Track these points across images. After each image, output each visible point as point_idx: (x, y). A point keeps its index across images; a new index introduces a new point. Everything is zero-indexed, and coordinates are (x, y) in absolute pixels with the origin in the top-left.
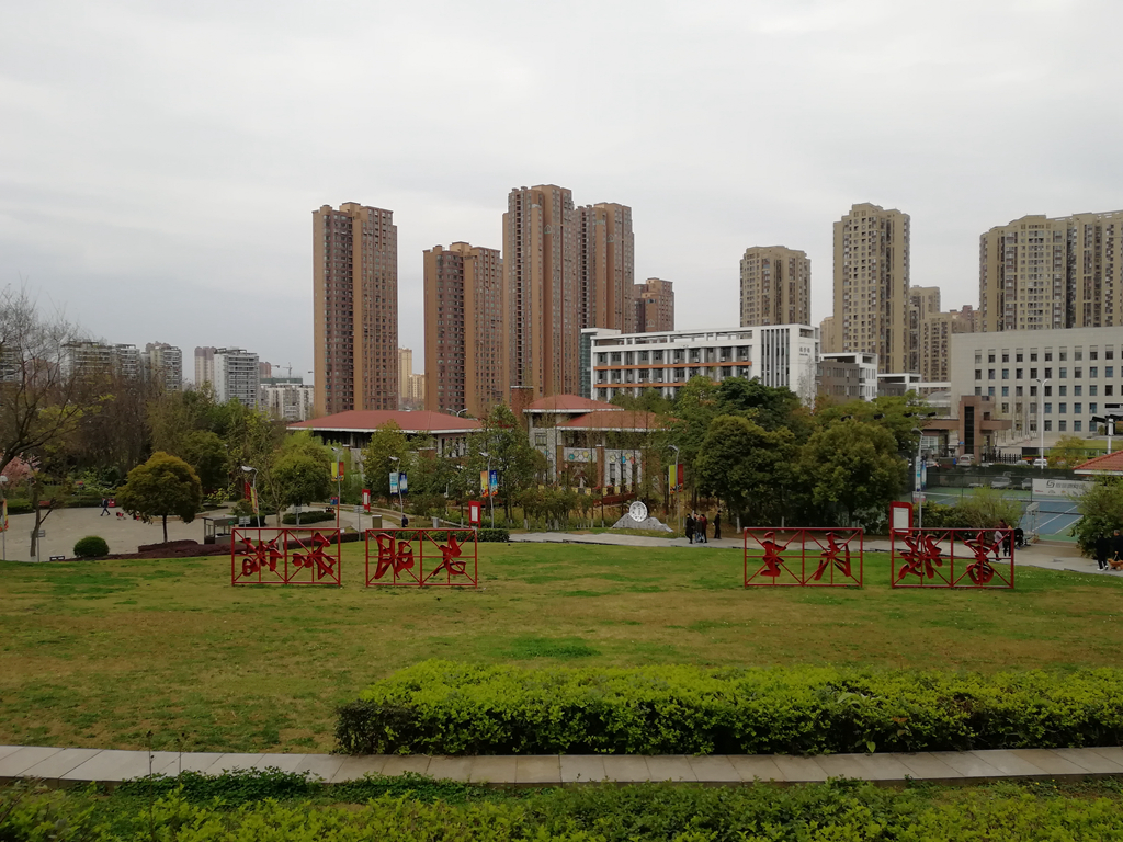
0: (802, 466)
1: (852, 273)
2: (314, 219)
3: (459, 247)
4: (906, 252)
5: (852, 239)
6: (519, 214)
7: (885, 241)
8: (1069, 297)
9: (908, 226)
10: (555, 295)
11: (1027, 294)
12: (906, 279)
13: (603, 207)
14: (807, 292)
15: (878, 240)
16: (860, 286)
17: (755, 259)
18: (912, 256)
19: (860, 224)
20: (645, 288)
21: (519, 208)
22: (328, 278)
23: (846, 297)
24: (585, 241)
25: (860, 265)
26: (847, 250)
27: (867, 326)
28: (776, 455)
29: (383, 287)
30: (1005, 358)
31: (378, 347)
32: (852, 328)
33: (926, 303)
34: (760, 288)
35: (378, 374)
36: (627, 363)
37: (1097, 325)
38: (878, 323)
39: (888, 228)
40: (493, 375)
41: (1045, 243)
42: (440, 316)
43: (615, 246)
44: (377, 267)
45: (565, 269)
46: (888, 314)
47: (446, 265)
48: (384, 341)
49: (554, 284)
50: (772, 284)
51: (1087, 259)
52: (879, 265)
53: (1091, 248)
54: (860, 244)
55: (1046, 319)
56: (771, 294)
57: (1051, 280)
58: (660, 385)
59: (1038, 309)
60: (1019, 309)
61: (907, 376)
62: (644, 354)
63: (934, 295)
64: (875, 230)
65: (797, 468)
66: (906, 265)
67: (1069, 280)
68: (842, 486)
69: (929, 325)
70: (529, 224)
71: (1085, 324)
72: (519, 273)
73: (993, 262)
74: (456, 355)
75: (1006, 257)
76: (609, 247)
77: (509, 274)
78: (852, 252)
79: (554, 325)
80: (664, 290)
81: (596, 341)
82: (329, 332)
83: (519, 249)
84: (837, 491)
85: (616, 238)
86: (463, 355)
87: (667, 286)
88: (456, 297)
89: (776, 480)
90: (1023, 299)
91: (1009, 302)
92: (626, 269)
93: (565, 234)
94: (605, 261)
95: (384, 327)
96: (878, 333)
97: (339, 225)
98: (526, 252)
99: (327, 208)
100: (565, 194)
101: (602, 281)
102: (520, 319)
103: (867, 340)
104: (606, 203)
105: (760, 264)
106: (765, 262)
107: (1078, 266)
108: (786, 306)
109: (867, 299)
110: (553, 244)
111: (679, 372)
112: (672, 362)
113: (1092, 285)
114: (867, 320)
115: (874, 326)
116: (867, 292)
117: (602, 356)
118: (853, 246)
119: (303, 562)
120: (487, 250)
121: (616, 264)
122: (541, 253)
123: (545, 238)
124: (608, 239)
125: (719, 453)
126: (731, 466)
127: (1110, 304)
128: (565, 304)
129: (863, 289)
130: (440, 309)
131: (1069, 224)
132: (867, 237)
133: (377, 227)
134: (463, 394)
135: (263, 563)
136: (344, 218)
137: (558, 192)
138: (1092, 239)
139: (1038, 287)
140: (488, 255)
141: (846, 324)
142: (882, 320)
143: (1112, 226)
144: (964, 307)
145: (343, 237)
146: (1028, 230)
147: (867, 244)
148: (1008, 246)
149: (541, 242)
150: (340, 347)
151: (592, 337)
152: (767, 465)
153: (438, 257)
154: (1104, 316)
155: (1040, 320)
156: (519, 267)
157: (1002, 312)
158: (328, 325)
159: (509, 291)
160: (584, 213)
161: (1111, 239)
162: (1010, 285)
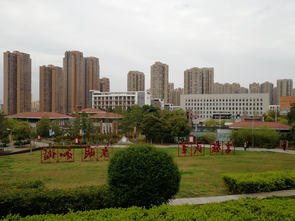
0: (168, 127)
1: (155, 79)
2: (4, 55)
3: (50, 66)
4: (168, 74)
5: (155, 70)
6: (68, 58)
7: (163, 71)
8: (203, 87)
9: (168, 68)
10: (78, 81)
11: (194, 86)
12: (168, 81)
13: (91, 58)
14: (144, 83)
15: (161, 71)
16: (157, 82)
17: (131, 74)
18: (169, 75)
19: (157, 67)
20: (102, 80)
21: (68, 57)
22: (9, 73)
23: (154, 85)
24: (86, 67)
25: (157, 77)
26: (154, 73)
27: (159, 92)
28: (161, 124)
29: (27, 76)
30: (192, 101)
31: (25, 93)
32: (155, 92)
33: (171, 86)
34: (132, 81)
35: (25, 101)
36: (102, 100)
37: (208, 94)
38: (161, 91)
39: (164, 68)
40: (60, 102)
41: (198, 74)
42: (45, 85)
43: (95, 68)
44: (25, 70)
45: (81, 74)
46: (163, 89)
47: (46, 71)
48: (27, 92)
49: (78, 78)
50: (135, 81)
51: (206, 78)
52: (161, 77)
53: (207, 76)
54: (157, 72)
55: (198, 92)
56: (135, 83)
57: (199, 82)
58: (111, 106)
59: (196, 89)
60: (193, 89)
61: (170, 105)
62: (107, 98)
63: (173, 85)
64: (161, 68)
65: (167, 128)
66: (168, 77)
67: (203, 83)
68: (178, 131)
69: (172, 92)
70: (71, 61)
71: (206, 93)
72: (68, 74)
73: (187, 78)
74: (49, 96)
75: (190, 77)
76: (93, 69)
77: (65, 74)
78: (155, 74)
79: (78, 89)
80: (107, 81)
81: (94, 94)
82: (9, 89)
83: (68, 68)
84: (177, 133)
85: (95, 66)
86: (51, 96)
87: (108, 80)
88: (49, 80)
89: (161, 130)
90: (193, 87)
91: (190, 87)
92: (97, 75)
93: (81, 64)
94: (92, 72)
95: (27, 88)
96: (161, 94)
97: (13, 57)
98: (70, 69)
99: (8, 52)
100: (81, 54)
101: (91, 78)
102: (68, 87)
103: (159, 96)
104: (92, 57)
105: (132, 75)
106: (134, 75)
107: (204, 80)
108: (139, 86)
109: (159, 85)
110: (78, 67)
111: (116, 102)
112: (114, 100)
113: (207, 84)
114: (159, 90)
115: (160, 92)
116: (159, 84)
117: (95, 98)
118: (155, 72)
119: (63, 156)
120: (59, 67)
121: (95, 73)
122: (74, 69)
123: (75, 65)
124: (93, 66)
125: (147, 124)
126: (150, 127)
127: (211, 89)
128: (81, 83)
129: (158, 83)
130: (45, 83)
131: (203, 70)
132: (159, 70)
133: (25, 59)
134: (51, 107)
135: (51, 156)
136: (14, 55)
137: (79, 53)
138: (207, 74)
139: (197, 84)
140: (59, 69)
141: (154, 91)
142: (162, 91)
143: (211, 71)
144: (179, 88)
145: (14, 61)
146: (194, 71)
147: (159, 72)
148: (190, 74)
149: (74, 66)
150: (13, 93)
151: (93, 93)
152: (159, 127)
153: (44, 69)
154: (210, 91)
155: (197, 92)
156: (68, 73)
157: (189, 90)
158: (9, 87)
159: (65, 79)
160: (86, 59)
161: (211, 74)
162: (191, 83)
